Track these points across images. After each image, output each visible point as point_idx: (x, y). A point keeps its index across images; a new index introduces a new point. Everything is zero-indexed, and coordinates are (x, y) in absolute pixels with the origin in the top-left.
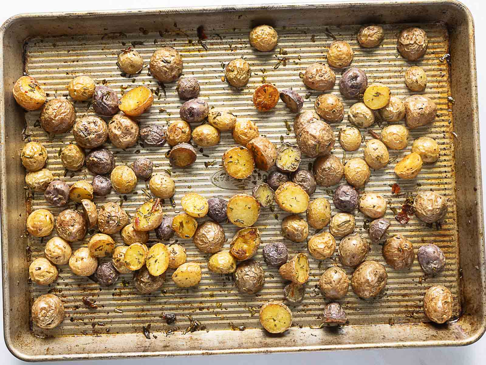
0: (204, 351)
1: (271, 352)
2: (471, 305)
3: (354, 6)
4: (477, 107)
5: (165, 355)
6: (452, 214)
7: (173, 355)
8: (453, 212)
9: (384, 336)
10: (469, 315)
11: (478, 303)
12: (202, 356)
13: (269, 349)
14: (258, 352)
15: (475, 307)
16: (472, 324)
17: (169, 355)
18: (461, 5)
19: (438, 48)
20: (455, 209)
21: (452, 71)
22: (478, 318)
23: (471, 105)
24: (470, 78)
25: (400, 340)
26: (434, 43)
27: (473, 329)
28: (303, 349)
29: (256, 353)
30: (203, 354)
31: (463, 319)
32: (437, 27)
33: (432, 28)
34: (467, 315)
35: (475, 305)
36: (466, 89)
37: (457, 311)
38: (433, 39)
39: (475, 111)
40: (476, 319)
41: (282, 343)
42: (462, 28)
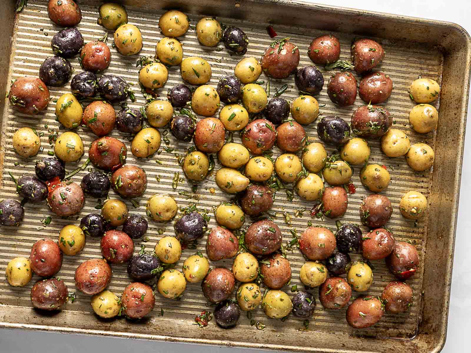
0: (168, 337)
1: (233, 346)
2: (430, 325)
3: (362, 14)
4: (464, 133)
5: (128, 337)
6: (421, 235)
7: (136, 338)
8: (423, 233)
9: (343, 344)
10: (426, 333)
11: (437, 323)
12: (164, 341)
13: (232, 343)
14: (221, 344)
15: (434, 327)
16: (428, 342)
17: (131, 337)
18: (463, 31)
19: (432, 71)
20: (426, 230)
21: (442, 96)
22: (436, 337)
23: (458, 131)
24: (461, 104)
25: (359, 349)
26: (428, 65)
27: (429, 347)
28: (265, 346)
29: (219, 345)
30: (166, 340)
31: (419, 337)
32: (433, 50)
33: (429, 50)
34: (424, 334)
35: (434, 324)
36: (455, 114)
37: (414, 330)
38: (428, 62)
39: (461, 136)
40: (433, 338)
41: (244, 338)
42: (460, 54)
